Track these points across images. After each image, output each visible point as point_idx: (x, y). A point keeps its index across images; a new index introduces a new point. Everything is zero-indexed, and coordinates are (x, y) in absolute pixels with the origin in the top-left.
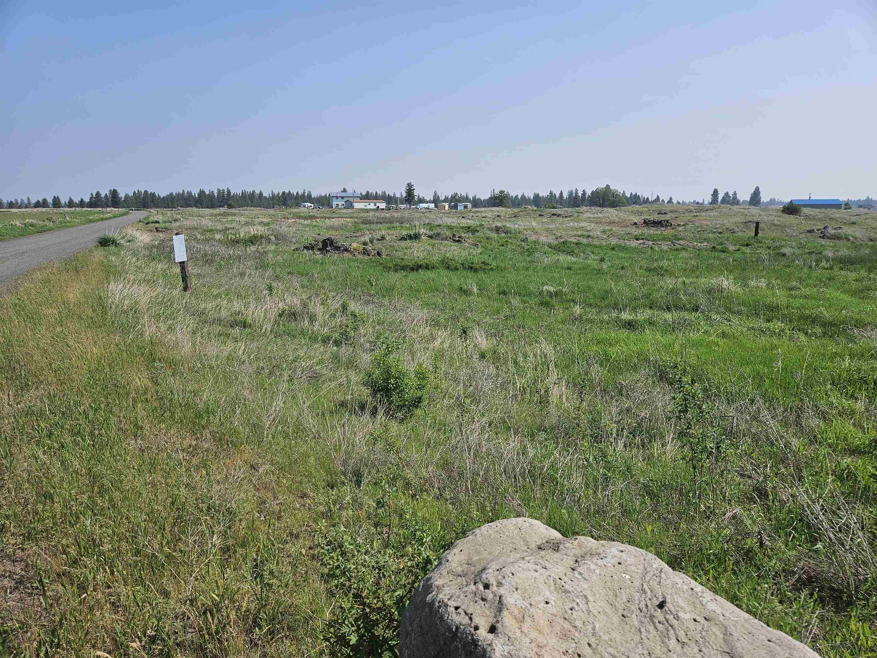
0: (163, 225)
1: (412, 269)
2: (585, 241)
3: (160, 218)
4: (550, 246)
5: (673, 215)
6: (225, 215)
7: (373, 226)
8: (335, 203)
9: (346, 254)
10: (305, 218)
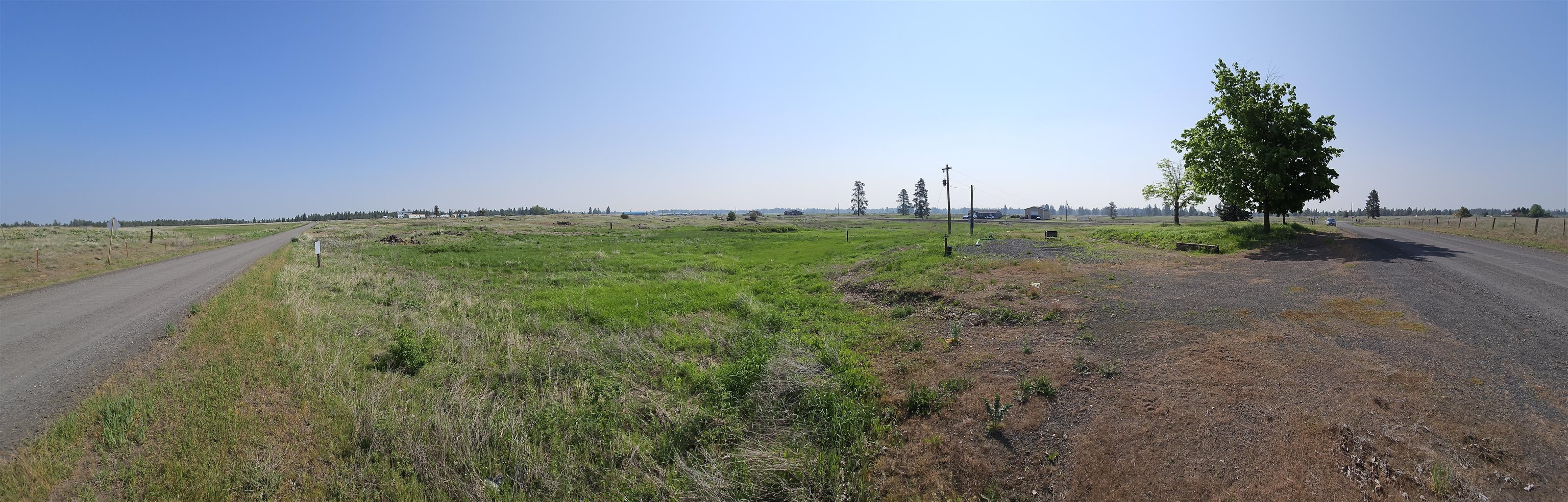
0: (320, 229)
1: (435, 252)
2: (528, 233)
3: (319, 226)
4: (509, 236)
5: (572, 219)
6: (346, 223)
7: (417, 228)
8: (399, 216)
9: (402, 243)
10: (384, 224)
